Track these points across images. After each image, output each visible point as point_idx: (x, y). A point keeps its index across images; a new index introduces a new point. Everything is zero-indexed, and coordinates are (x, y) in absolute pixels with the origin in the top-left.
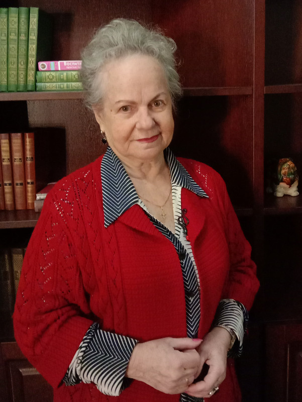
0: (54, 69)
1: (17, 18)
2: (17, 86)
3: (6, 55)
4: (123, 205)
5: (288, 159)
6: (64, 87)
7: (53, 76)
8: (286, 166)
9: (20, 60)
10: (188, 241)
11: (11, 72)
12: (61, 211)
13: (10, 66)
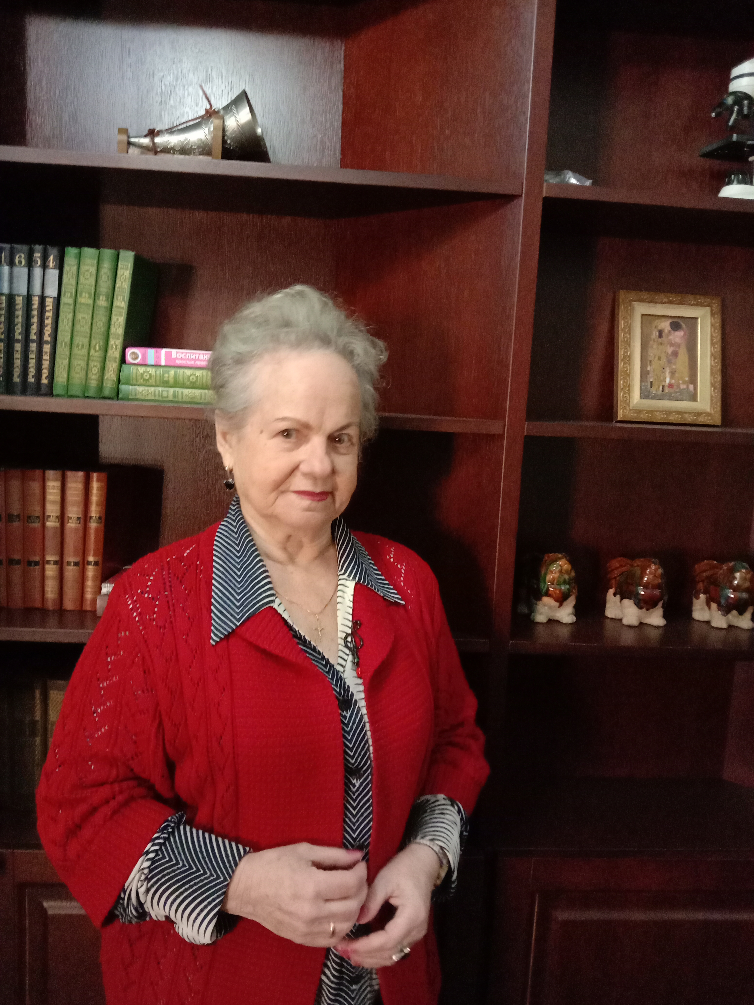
0: (153, 363)
1: (95, 268)
2: (85, 388)
3: (70, 330)
4: (246, 606)
5: (560, 556)
6: (167, 397)
7: (150, 375)
8: (555, 568)
9: (93, 342)
10: (359, 677)
11: (75, 362)
12: (137, 611)
13: (75, 351)
